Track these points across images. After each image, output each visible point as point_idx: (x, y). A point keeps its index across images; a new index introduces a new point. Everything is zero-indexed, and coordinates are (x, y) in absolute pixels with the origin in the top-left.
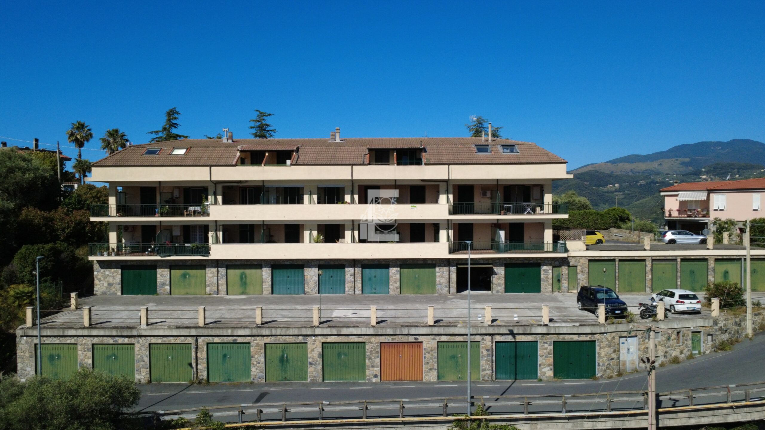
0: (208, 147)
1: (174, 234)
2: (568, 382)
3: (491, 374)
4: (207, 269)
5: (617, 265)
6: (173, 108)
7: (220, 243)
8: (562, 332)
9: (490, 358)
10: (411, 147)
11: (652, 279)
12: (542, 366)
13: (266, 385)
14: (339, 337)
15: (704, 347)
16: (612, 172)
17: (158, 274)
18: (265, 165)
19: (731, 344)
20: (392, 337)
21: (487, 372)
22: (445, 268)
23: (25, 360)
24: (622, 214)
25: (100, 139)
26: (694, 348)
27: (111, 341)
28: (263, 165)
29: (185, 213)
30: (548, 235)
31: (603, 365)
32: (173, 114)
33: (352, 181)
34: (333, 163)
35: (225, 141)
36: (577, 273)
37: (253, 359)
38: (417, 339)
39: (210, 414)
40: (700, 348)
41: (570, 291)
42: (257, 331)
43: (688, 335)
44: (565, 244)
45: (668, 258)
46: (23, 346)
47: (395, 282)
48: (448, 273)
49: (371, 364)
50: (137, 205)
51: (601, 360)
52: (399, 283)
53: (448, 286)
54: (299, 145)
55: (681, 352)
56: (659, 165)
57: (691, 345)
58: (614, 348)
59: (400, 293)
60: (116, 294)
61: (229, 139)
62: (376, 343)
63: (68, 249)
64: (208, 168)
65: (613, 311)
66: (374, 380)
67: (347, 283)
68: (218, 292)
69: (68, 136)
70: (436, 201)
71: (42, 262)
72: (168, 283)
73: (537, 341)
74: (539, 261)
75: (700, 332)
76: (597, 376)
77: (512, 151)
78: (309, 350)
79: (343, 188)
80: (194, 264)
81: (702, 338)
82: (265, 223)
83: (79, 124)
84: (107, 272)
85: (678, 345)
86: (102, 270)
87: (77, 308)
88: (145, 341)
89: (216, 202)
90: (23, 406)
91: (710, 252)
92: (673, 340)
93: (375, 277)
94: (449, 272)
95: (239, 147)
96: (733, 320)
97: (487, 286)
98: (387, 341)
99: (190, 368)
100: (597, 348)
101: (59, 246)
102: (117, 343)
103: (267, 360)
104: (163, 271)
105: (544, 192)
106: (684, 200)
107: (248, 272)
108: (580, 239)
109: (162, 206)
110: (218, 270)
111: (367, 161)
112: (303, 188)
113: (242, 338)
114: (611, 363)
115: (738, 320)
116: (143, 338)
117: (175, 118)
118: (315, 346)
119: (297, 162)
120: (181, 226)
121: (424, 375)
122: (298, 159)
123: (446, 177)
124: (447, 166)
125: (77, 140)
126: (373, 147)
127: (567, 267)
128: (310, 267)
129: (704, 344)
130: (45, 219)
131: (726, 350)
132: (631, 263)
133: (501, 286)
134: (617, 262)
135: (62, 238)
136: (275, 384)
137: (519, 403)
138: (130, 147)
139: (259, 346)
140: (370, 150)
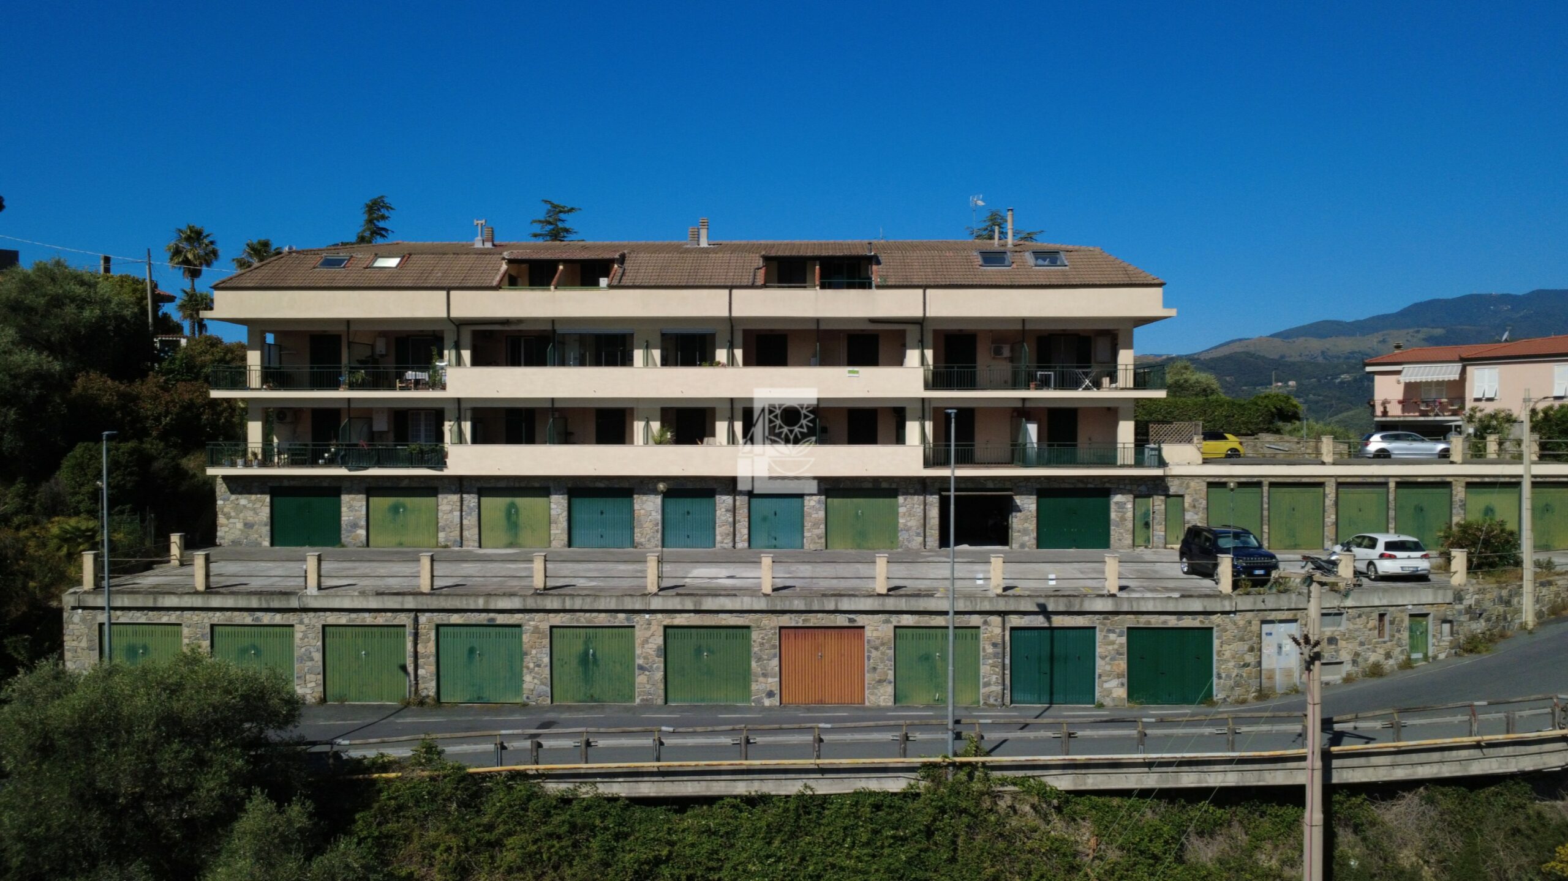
0: (444, 254)
1: (375, 428)
2: (1155, 709)
3: (1000, 692)
4: (440, 496)
5: (1265, 494)
6: (380, 198)
7: (466, 443)
8: (1144, 609)
9: (1000, 660)
10: (849, 254)
11: (1337, 523)
12: (1104, 678)
13: (553, 708)
14: (698, 616)
15: (1433, 645)
16: (1282, 357)
17: (343, 505)
18: (556, 288)
19: (1490, 641)
20: (804, 616)
21: (993, 688)
22: (916, 497)
23: (80, 655)
24: (1283, 404)
25: (233, 260)
26: (1413, 648)
27: (248, 619)
28: (552, 287)
29: (398, 385)
30: (1126, 431)
31: (1228, 676)
32: (379, 210)
33: (731, 321)
34: (691, 284)
35: (478, 245)
36: (1183, 510)
37: (527, 659)
38: (854, 621)
39: (439, 748)
40: (1427, 648)
41: (1169, 546)
42: (536, 602)
43: (1402, 621)
44: (1159, 450)
45: (1369, 480)
46: (77, 627)
47: (816, 525)
48: (922, 507)
49: (762, 669)
50: (304, 367)
51: (1223, 667)
52: (823, 526)
53: (922, 534)
54: (626, 251)
55: (1388, 656)
56: (1380, 342)
57: (1408, 641)
58: (1250, 642)
59: (826, 548)
60: (260, 544)
61: (488, 241)
62: (771, 629)
63: (167, 453)
64: (444, 293)
65: (1249, 570)
66: (767, 702)
67: (720, 526)
68: (462, 543)
69: (168, 255)
70: (899, 361)
71: (114, 475)
72: (363, 523)
73: (1094, 628)
74: (1108, 485)
75: (1426, 615)
76: (1215, 699)
77: (1053, 263)
78: (638, 642)
79: (713, 336)
80: (414, 485)
81: (1430, 628)
82: (557, 405)
83: (191, 231)
84: (243, 500)
85: (1381, 640)
86: (233, 497)
87: (182, 564)
88: (314, 621)
89: (459, 362)
90: (74, 705)
91: (1460, 469)
92: (1370, 630)
93: (775, 514)
94: (925, 504)
95: (506, 254)
96: (1495, 594)
97: (1000, 536)
98: (793, 624)
99: (401, 674)
100: (1216, 643)
101: (149, 446)
102: (259, 623)
103: (554, 660)
104: (353, 499)
105: (1119, 346)
106: (1413, 381)
107: (521, 502)
108: (1190, 441)
109: (352, 370)
110: (462, 498)
111: (760, 281)
112: (632, 335)
113: (506, 615)
114: (1245, 672)
115: (1504, 593)
116: (311, 614)
117: (383, 218)
118: (650, 633)
119: (620, 282)
120: (390, 410)
121: (867, 692)
122: (622, 276)
123: (919, 313)
124: (921, 291)
125: (186, 261)
126: (773, 254)
127: (1163, 498)
128: (645, 494)
129: (1434, 640)
130: (122, 396)
131: (1479, 652)
132: (1294, 489)
133: (1029, 535)
134: (1265, 489)
135: (154, 433)
136: (569, 708)
137: (1050, 734)
138: (290, 253)
139: (539, 633)
140: (767, 259)
